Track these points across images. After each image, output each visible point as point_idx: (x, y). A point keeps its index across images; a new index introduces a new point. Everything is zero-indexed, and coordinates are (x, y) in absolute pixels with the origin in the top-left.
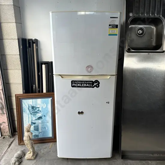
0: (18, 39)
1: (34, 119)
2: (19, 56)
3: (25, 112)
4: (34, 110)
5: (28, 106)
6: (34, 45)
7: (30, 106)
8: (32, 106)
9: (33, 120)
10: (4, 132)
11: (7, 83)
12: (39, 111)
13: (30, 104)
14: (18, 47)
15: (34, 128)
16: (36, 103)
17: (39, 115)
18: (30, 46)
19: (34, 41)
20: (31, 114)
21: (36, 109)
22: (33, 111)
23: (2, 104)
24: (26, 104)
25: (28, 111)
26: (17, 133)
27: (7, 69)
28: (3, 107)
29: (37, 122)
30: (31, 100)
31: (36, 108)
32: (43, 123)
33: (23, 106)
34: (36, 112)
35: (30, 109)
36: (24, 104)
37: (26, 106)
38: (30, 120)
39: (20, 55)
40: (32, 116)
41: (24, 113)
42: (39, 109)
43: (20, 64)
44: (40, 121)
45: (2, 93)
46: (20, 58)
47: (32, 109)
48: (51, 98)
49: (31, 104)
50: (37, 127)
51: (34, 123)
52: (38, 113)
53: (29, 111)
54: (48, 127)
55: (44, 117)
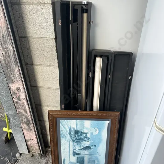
0: (53, 4)
1: (78, 148)
2: (54, 41)
3: (63, 137)
4: (78, 136)
5: (68, 130)
6: (85, 15)
7: (72, 129)
8: (75, 131)
9: (75, 150)
10: (33, 149)
11: (34, 86)
12: (86, 137)
13: (72, 127)
14: (53, 22)
15: (77, 160)
16: (83, 127)
17: (86, 143)
18: (75, 19)
19: (84, 7)
20: (73, 140)
21: (81, 135)
22: (77, 138)
23: (27, 118)
24: (66, 126)
25: (68, 137)
26: (50, 149)
27: (32, 64)
28: (29, 122)
29: (81, 152)
30: (74, 121)
31: (82, 133)
32: (90, 154)
33: (61, 129)
34: (82, 140)
35: (72, 133)
36: (62, 126)
37: (65, 129)
38: (71, 149)
39: (56, 38)
40: (75, 144)
41: (61, 138)
42: (86, 135)
43: (56, 57)
44: (86, 152)
45: (26, 103)
46: (56, 46)
47: (75, 134)
48: (109, 122)
49: (74, 127)
50: (81, 159)
51: (78, 154)
52: (85, 141)
53: (71, 137)
54: (98, 161)
55: (94, 147)
